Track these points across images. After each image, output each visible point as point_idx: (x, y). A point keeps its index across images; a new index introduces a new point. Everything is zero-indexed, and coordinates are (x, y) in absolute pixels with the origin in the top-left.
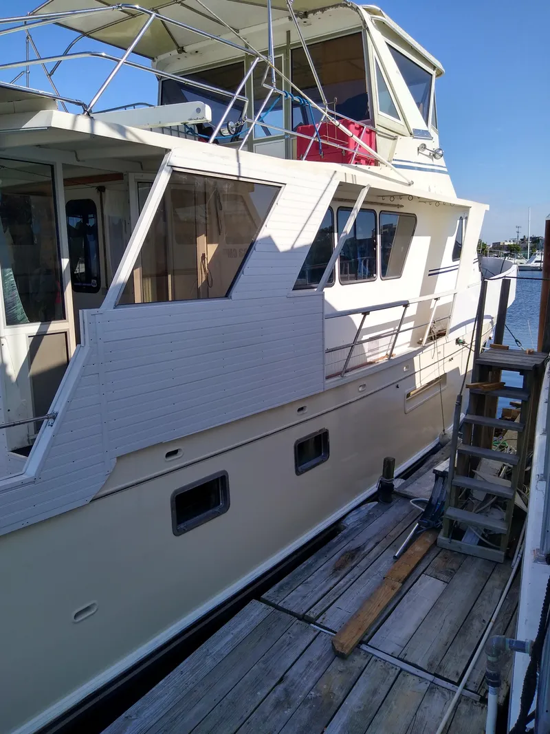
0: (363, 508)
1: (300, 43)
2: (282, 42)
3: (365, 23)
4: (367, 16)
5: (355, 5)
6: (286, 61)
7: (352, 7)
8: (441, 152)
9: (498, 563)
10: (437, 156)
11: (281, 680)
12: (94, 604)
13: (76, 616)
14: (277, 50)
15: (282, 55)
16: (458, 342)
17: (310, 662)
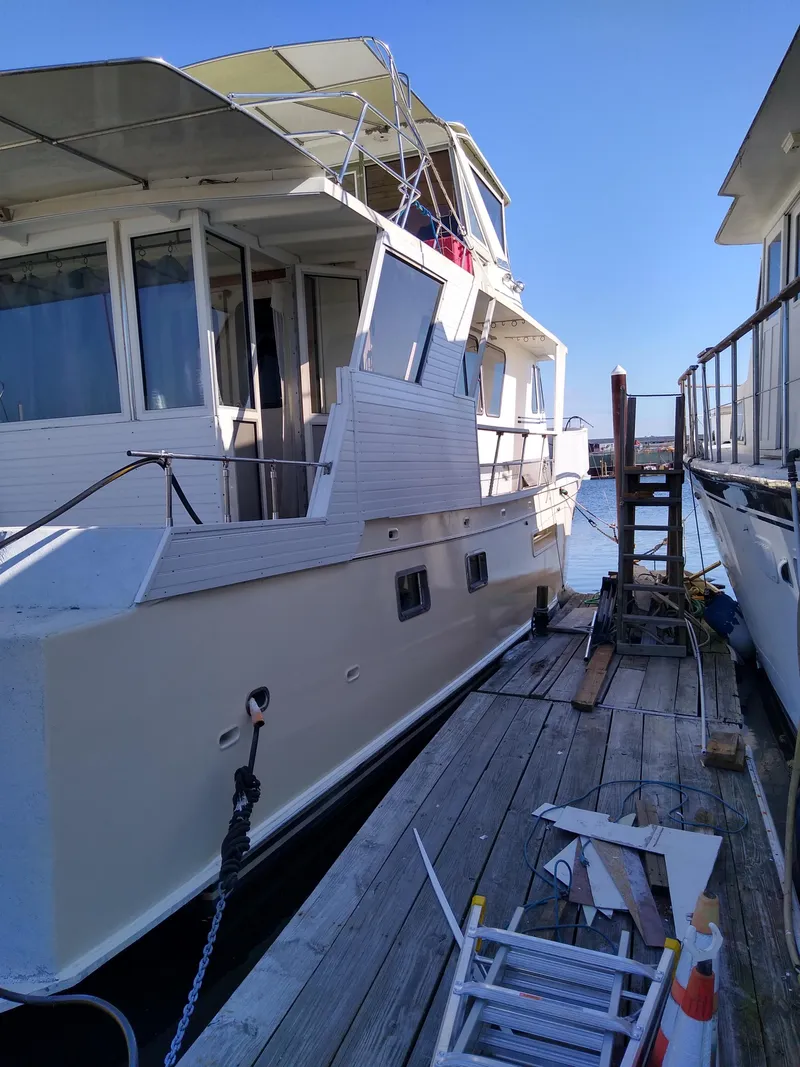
0: (517, 647)
1: (399, 155)
2: (356, 158)
3: (452, 140)
4: (454, 134)
5: (442, 121)
6: (360, 180)
7: (439, 124)
8: (521, 285)
9: (681, 658)
10: (518, 289)
11: (544, 727)
12: (357, 668)
13: (349, 675)
14: (351, 166)
15: (354, 172)
16: (562, 492)
17: (561, 717)
